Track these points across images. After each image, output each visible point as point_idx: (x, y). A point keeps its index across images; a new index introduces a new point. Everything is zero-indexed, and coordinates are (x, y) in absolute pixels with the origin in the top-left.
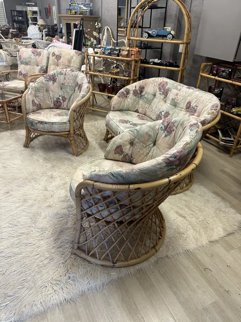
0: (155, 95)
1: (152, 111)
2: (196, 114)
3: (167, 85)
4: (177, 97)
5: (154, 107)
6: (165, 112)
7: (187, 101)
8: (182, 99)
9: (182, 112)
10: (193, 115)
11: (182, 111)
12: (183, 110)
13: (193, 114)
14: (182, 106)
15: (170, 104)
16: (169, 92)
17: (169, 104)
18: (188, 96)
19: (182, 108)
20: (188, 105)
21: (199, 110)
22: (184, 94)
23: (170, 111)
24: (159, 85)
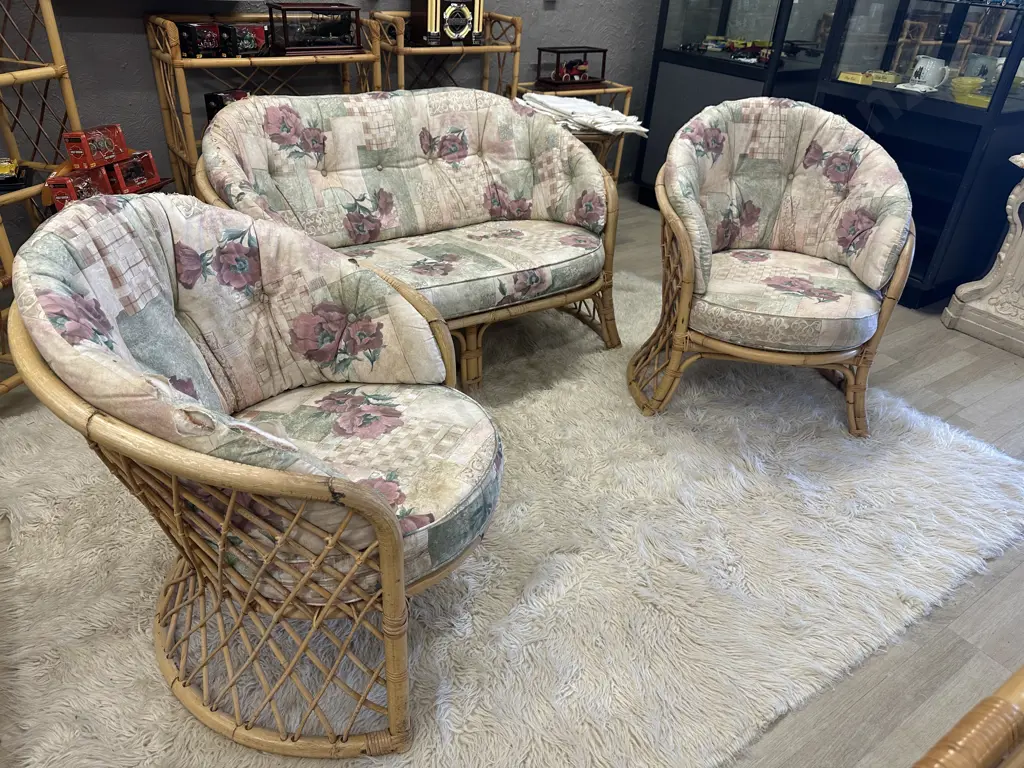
0: (273, 171)
1: (315, 224)
2: (470, 151)
3: (298, 116)
4: (374, 136)
5: (309, 206)
6: (368, 196)
7: (417, 131)
8: (393, 133)
9: (420, 167)
10: (465, 156)
11: (417, 165)
12: (419, 160)
13: (461, 154)
14: (411, 153)
15: (362, 168)
16: (328, 135)
17: (357, 168)
18: (409, 118)
19: (415, 157)
20: (427, 142)
21: (470, 136)
22: (390, 116)
23: (382, 186)
24: (266, 126)
